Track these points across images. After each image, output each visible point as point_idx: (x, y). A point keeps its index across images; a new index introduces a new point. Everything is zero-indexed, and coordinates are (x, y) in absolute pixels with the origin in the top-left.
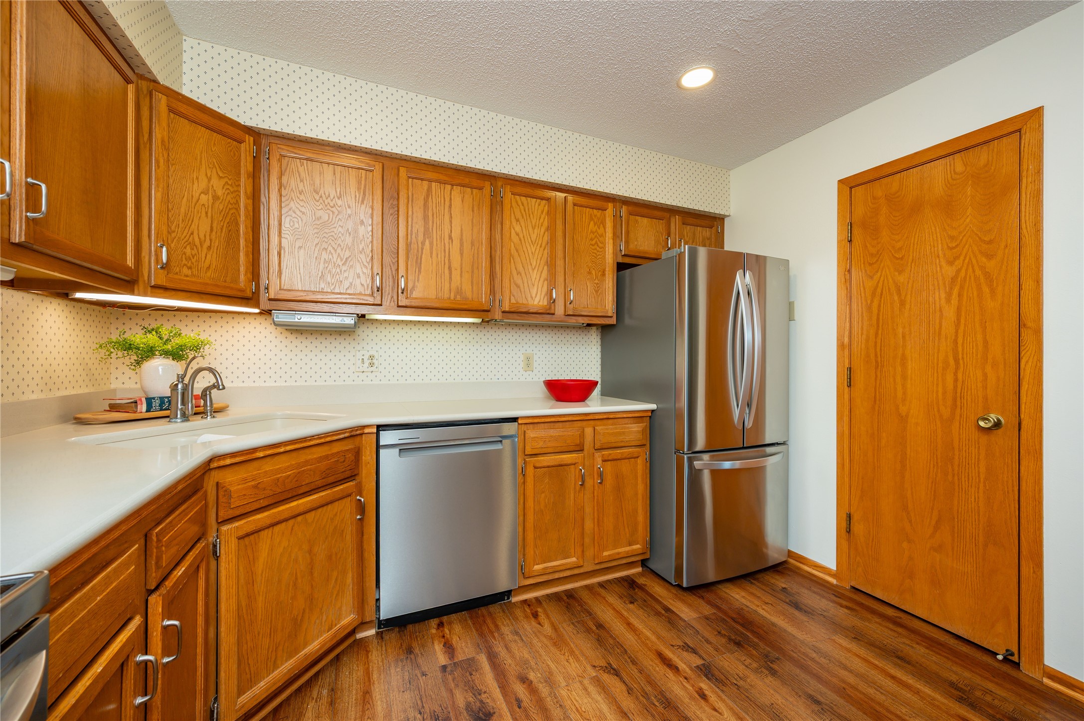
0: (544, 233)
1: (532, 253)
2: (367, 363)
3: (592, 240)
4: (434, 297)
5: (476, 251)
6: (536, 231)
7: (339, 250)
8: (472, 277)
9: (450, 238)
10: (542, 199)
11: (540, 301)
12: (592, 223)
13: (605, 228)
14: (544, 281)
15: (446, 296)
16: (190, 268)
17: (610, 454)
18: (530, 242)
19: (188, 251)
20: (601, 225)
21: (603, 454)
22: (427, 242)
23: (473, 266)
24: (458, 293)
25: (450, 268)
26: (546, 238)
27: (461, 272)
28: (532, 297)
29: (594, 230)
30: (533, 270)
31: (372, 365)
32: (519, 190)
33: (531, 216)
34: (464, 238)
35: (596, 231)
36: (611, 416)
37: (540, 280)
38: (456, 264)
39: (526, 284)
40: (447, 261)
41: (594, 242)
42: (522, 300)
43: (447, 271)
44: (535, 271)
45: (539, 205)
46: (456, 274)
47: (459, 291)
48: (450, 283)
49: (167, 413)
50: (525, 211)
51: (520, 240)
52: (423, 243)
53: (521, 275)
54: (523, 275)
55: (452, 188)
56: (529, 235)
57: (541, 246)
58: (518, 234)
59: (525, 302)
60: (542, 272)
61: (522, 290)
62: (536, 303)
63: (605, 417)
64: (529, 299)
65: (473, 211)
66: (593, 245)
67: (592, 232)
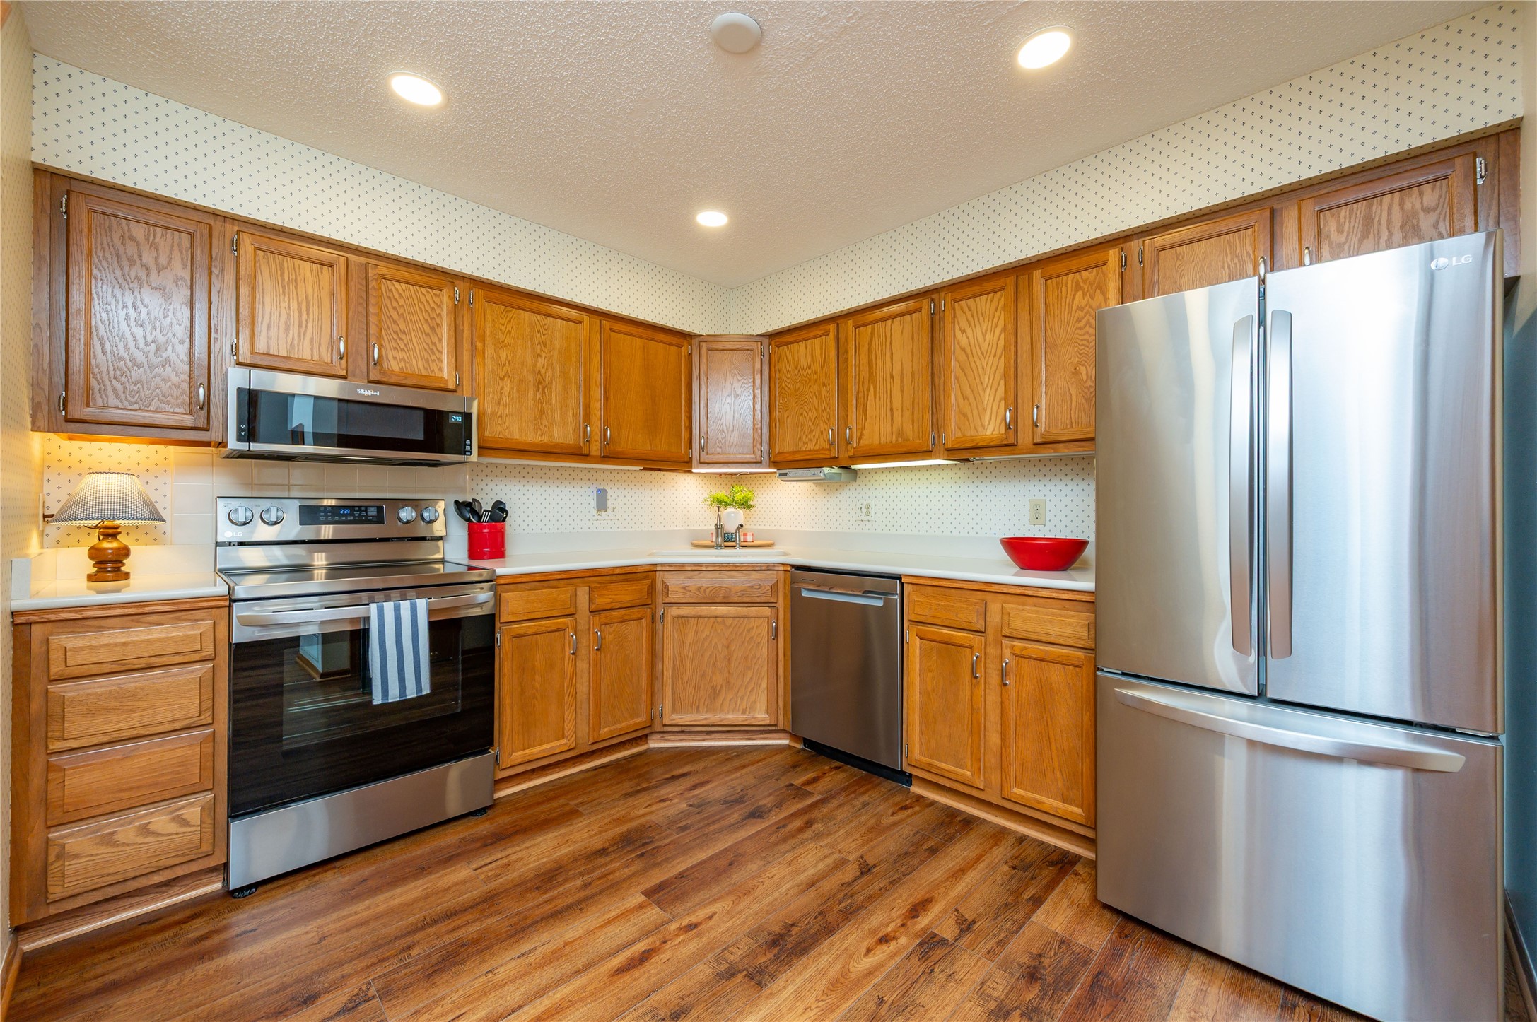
0: (1000, 336)
1: (983, 368)
2: (864, 511)
3: (1079, 320)
4: (878, 442)
5: (916, 384)
6: (987, 337)
7: (810, 413)
8: (913, 414)
9: (892, 377)
10: (995, 292)
11: (994, 430)
12: (1080, 293)
13: (1104, 294)
14: (1000, 402)
15: (888, 440)
16: (721, 448)
17: (1025, 648)
18: (980, 354)
19: (720, 436)
20: (1098, 291)
21: (1014, 646)
22: (872, 387)
23: (913, 401)
24: (899, 434)
25: (892, 410)
26: (1002, 342)
27: (902, 411)
28: (983, 426)
29: (1084, 303)
30: (984, 389)
31: (868, 514)
32: (963, 293)
33: (981, 319)
34: (904, 372)
35: (1088, 304)
36: (1030, 592)
37: (994, 401)
38: (897, 404)
39: (975, 411)
40: (889, 403)
41: (1083, 322)
42: (971, 432)
43: (889, 414)
44: (988, 391)
45: (992, 301)
46: (897, 414)
47: (901, 433)
48: (892, 426)
49: (733, 544)
50: (972, 316)
51: (967, 356)
52: (868, 390)
53: (968, 400)
54: (972, 399)
55: (892, 322)
56: (979, 345)
57: (995, 356)
58: (963, 350)
59: (973, 433)
60: (997, 389)
61: (971, 419)
62: (989, 432)
63: (1018, 591)
64: (980, 429)
65: (913, 339)
66: (1080, 329)
67: (1080, 308)
